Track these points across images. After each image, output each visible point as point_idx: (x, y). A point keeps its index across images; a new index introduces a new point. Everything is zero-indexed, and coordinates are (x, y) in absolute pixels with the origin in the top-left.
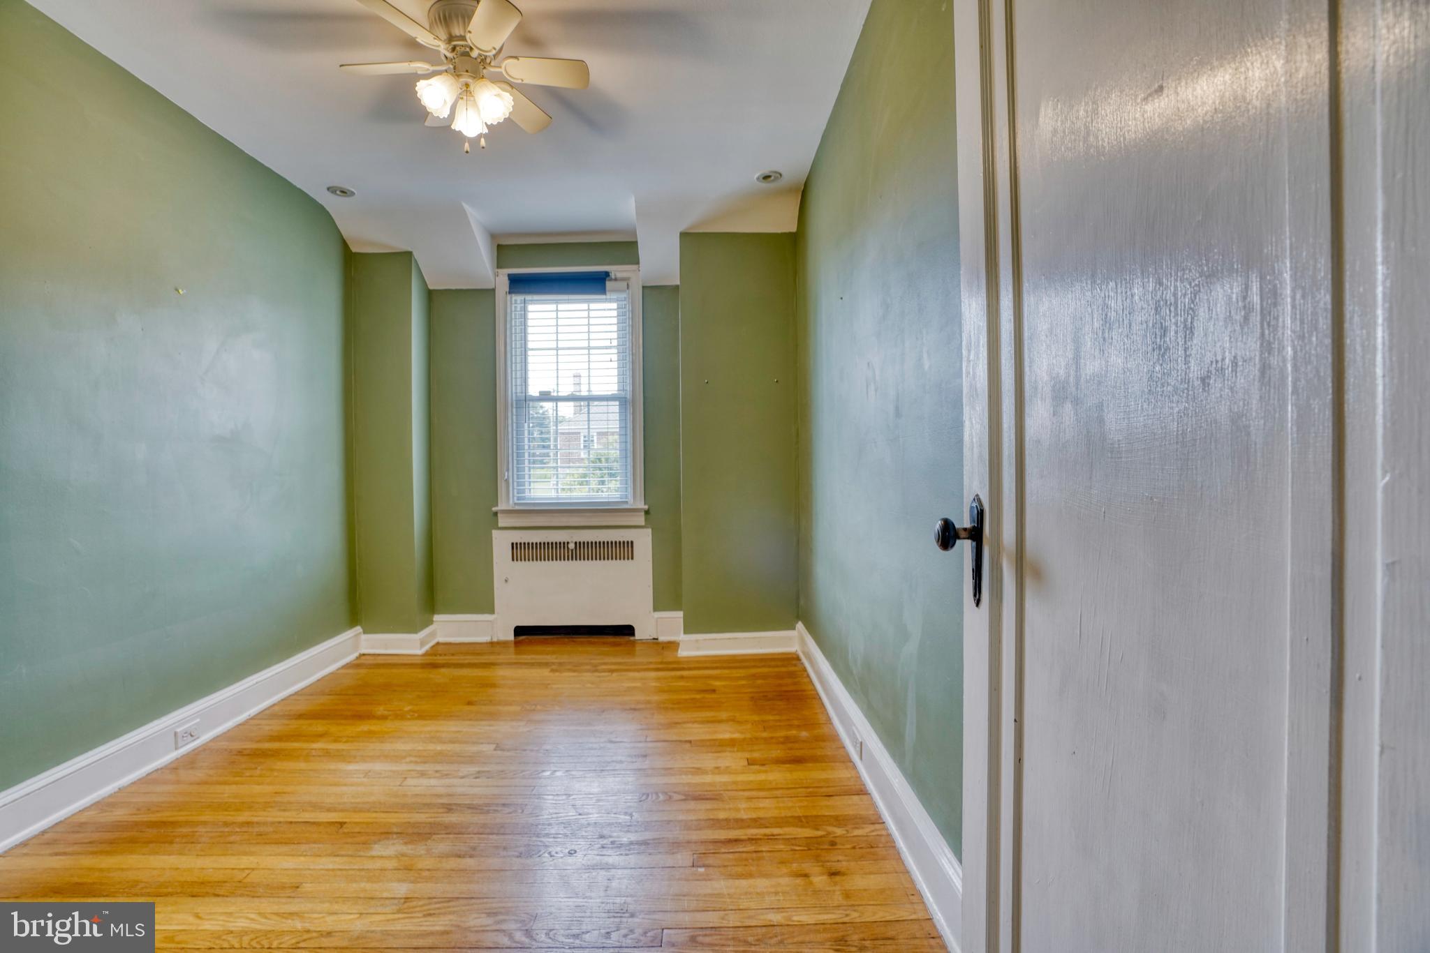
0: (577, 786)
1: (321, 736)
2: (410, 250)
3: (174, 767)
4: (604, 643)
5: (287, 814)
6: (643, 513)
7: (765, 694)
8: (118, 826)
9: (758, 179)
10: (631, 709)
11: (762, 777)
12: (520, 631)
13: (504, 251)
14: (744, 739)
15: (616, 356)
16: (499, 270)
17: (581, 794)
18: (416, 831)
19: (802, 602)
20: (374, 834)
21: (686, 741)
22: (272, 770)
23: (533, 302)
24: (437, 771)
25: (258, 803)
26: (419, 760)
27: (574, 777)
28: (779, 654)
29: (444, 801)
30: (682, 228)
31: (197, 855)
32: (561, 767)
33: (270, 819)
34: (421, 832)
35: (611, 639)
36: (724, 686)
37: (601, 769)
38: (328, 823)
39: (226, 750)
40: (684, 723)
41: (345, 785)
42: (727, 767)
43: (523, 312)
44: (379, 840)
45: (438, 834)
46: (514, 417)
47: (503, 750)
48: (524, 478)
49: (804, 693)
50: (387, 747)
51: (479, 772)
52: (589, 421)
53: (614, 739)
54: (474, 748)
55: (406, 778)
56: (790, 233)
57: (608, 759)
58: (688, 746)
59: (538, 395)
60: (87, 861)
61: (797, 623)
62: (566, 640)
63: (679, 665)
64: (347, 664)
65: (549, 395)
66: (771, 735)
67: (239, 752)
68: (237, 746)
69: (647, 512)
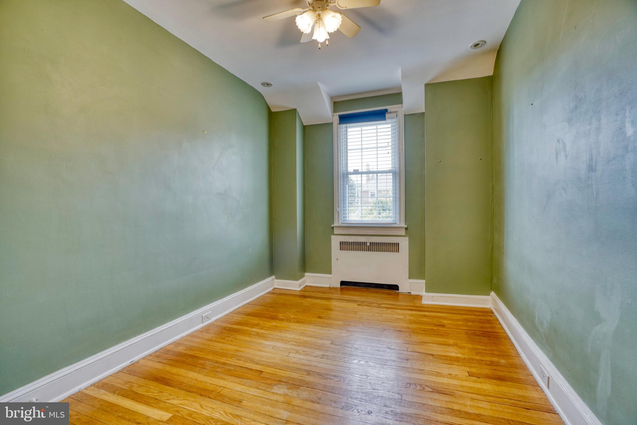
0: (372, 371)
1: (256, 325)
2: (296, 108)
3: (202, 331)
4: (383, 293)
5: (239, 362)
6: (404, 229)
7: (474, 332)
8: (180, 354)
9: (471, 47)
10: (399, 331)
11: (479, 386)
12: (343, 283)
13: (336, 104)
14: (465, 359)
15: (391, 150)
16: (335, 114)
17: (374, 377)
18: (293, 382)
19: (495, 281)
20: (275, 380)
21: (430, 354)
22: (236, 339)
23: (350, 127)
24: (304, 351)
25: (229, 354)
26: (296, 344)
27: (370, 366)
28: (480, 308)
29: (307, 368)
30: (426, 81)
31: (205, 375)
32: (363, 359)
33: (233, 363)
34: (295, 383)
35: (387, 291)
36: (449, 324)
37: (384, 363)
38: (256, 370)
39: (220, 326)
40: (428, 343)
41: (264, 352)
42: (456, 375)
43: (346, 132)
44: (277, 384)
45: (303, 386)
46: (342, 182)
47: (335, 345)
48: (346, 211)
49: (499, 334)
50: (283, 335)
51: (323, 355)
52: (377, 183)
53: (390, 347)
54: (320, 342)
55: (290, 353)
56: (489, 77)
57: (388, 358)
58: (431, 357)
59: (352, 171)
60: (168, 368)
61: (491, 292)
62: (365, 289)
63: (422, 308)
64: (269, 292)
65: (358, 171)
66: (481, 358)
67: (224, 328)
68: (224, 325)
69: (406, 229)
